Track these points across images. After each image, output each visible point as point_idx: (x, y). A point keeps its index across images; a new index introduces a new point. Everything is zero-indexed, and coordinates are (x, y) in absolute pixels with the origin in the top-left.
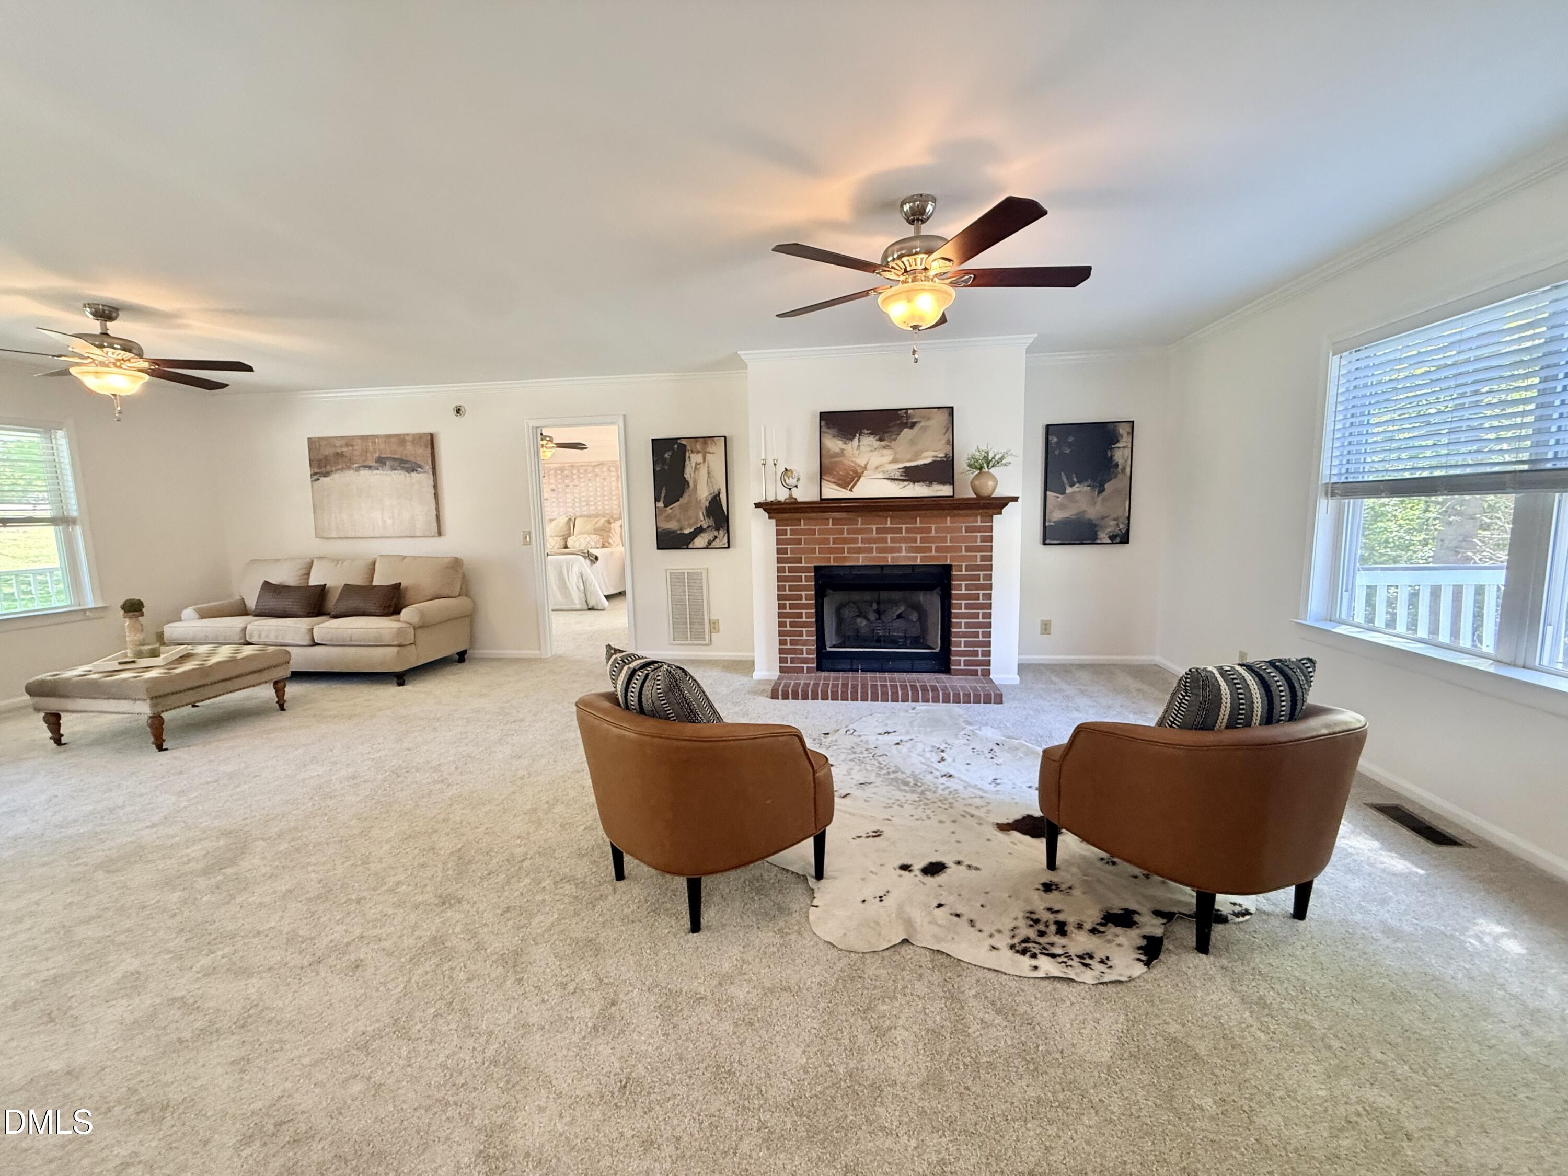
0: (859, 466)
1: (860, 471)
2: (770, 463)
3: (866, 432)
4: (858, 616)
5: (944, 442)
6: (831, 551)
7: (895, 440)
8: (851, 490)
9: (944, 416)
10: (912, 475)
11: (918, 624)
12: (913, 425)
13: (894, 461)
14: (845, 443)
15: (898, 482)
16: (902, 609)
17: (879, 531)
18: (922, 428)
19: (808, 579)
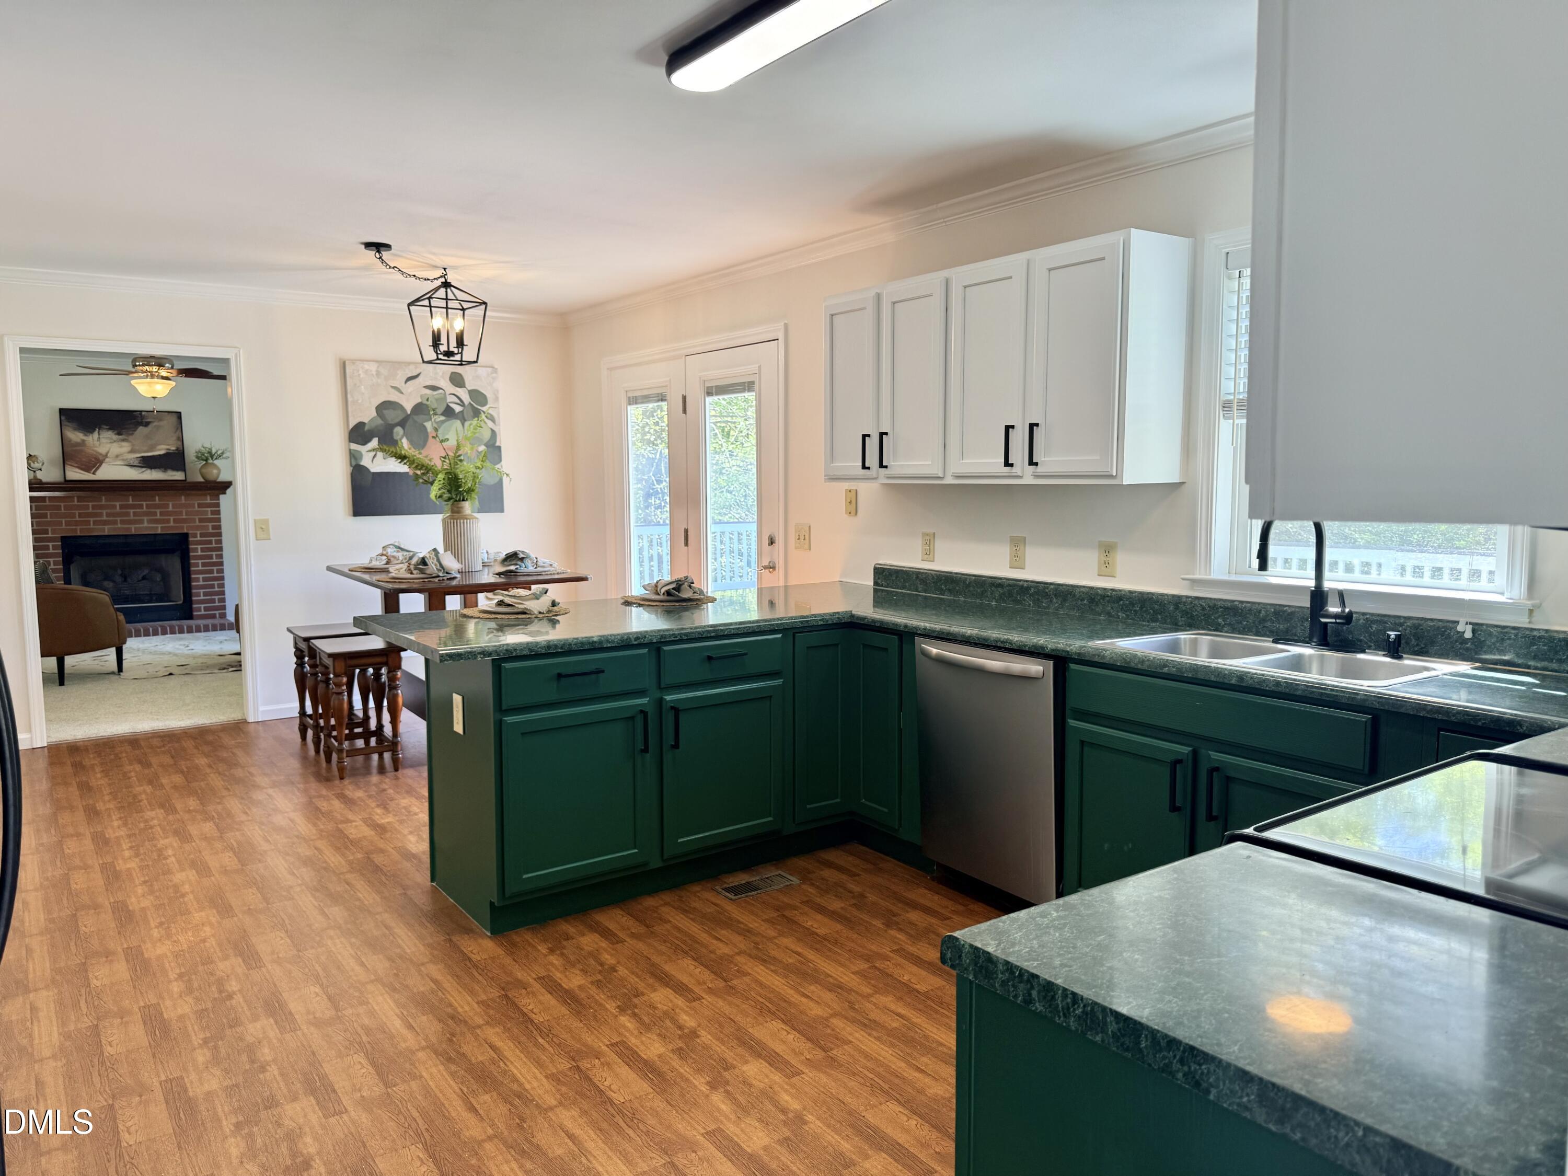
0: (101, 454)
1: (101, 458)
3: (105, 427)
4: (105, 579)
5: (174, 438)
6: (77, 523)
7: (132, 434)
8: (94, 473)
9: (174, 419)
10: (148, 463)
11: (162, 583)
12: (147, 424)
13: (132, 451)
14: (86, 435)
15: (137, 468)
16: (146, 572)
17: (122, 507)
18: (155, 426)
19: (54, 547)
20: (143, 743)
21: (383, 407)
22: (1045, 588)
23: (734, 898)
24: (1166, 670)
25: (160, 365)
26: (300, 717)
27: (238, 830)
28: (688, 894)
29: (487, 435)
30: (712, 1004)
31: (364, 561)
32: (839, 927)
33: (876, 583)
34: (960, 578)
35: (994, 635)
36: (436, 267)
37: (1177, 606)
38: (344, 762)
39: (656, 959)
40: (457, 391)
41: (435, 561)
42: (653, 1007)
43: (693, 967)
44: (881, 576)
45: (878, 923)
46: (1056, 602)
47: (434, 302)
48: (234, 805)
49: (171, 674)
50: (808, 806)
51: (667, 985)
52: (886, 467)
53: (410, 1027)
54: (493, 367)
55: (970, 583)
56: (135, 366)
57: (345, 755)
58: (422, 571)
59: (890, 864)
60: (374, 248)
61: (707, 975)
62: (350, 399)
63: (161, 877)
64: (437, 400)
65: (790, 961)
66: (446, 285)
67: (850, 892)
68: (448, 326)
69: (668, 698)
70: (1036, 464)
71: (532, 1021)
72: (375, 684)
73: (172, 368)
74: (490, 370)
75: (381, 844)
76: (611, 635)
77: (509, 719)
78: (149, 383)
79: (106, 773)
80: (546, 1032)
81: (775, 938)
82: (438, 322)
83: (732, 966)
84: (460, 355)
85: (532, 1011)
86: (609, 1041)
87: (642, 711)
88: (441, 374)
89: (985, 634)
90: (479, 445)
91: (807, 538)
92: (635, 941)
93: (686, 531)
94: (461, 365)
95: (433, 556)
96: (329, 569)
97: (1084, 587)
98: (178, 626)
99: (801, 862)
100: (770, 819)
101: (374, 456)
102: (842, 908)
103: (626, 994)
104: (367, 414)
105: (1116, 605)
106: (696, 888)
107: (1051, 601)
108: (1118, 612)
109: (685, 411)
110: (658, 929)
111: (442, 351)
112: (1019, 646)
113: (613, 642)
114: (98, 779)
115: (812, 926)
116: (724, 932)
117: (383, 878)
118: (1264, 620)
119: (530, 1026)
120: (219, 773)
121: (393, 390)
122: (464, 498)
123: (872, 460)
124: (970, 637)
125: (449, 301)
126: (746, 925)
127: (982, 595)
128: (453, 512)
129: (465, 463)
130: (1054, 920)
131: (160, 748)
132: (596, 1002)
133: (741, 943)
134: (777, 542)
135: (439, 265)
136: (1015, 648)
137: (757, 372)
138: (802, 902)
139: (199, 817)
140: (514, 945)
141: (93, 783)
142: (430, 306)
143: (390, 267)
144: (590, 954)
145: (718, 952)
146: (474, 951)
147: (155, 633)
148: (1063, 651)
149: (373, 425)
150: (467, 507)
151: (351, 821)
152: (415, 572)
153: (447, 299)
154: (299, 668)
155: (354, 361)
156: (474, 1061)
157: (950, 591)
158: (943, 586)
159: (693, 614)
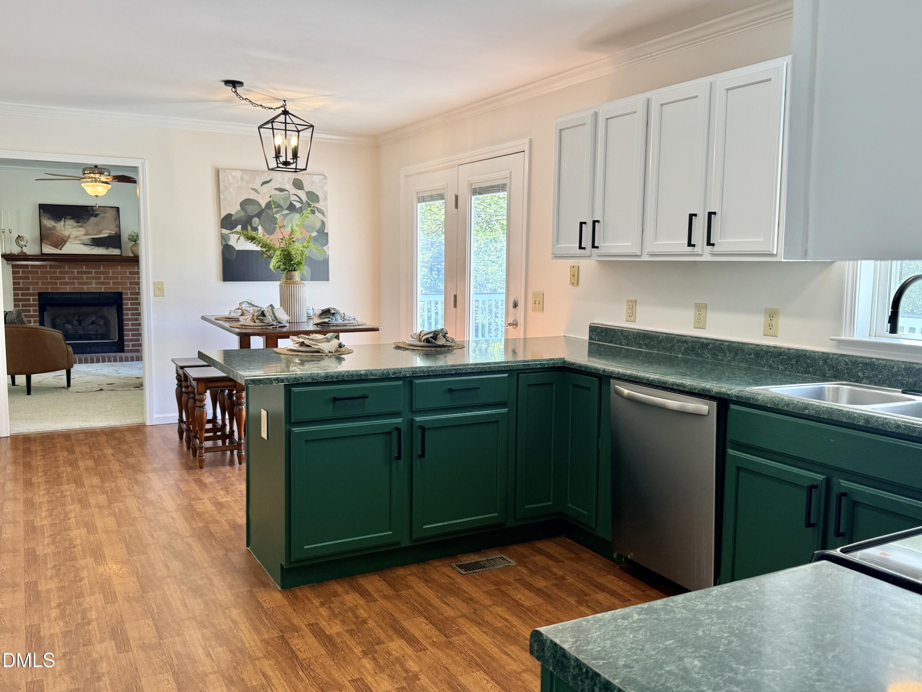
0: (65, 236)
1: (65, 239)
2: (7, 231)
3: (68, 217)
4: (67, 323)
5: (114, 226)
6: (49, 283)
7: (86, 223)
8: (60, 249)
9: (114, 212)
10: (97, 242)
11: (104, 327)
12: (96, 216)
13: (86, 234)
14: (56, 223)
15: (89, 246)
16: (94, 318)
17: (78, 273)
18: (102, 217)
19: (34, 300)
20: (72, 437)
21: (245, 203)
22: (721, 344)
23: (464, 573)
24: (806, 412)
25: (101, 173)
26: (179, 423)
27: (122, 501)
28: (431, 568)
29: (318, 225)
30: (433, 654)
31: (226, 314)
32: (541, 601)
33: (590, 338)
34: (655, 335)
35: (671, 380)
36: (278, 100)
37: (825, 362)
38: (203, 456)
39: (397, 615)
40: (298, 192)
41: (271, 314)
42: (389, 653)
43: (424, 625)
44: (594, 333)
45: (572, 601)
46: (729, 357)
47: (276, 125)
48: (123, 482)
49: (101, 390)
50: (526, 507)
51: (402, 637)
52: (597, 247)
53: (209, 655)
54: (324, 175)
55: (662, 339)
56: (84, 174)
57: (204, 451)
58: (262, 321)
59: (588, 554)
60: (231, 84)
61: (433, 632)
62: (222, 197)
63: (63, 532)
64: (283, 198)
65: (499, 625)
66: (286, 113)
67: (554, 574)
68: (286, 142)
69: (418, 419)
70: (713, 245)
71: (297, 657)
72: (229, 401)
73: (109, 175)
74: (322, 177)
75: (218, 517)
76: (374, 370)
77: (296, 430)
78: (93, 186)
79: (44, 457)
80: (307, 667)
81: (490, 606)
82: (279, 140)
83: (454, 626)
84: (295, 164)
85: (299, 649)
86: (352, 678)
87: (397, 428)
88: (286, 179)
89: (665, 378)
90: (313, 232)
91: (541, 303)
92: (385, 601)
93: (455, 296)
94: (296, 172)
95: (270, 310)
96: (203, 318)
97: (752, 344)
98: (113, 356)
99: (520, 549)
100: (496, 514)
101: (239, 238)
102: (545, 587)
103: (370, 642)
104: (234, 209)
105: (777, 359)
106: (436, 563)
107: (725, 355)
108: (778, 365)
109: (457, 207)
110: (403, 592)
111: (281, 161)
112: (691, 389)
113: (376, 375)
114: (38, 461)
115: (520, 599)
116: (452, 599)
117: (214, 542)
118: (896, 374)
119: (295, 662)
120: (119, 461)
121: (253, 191)
122: (295, 268)
123: (587, 241)
124: (652, 380)
125: (287, 125)
126: (470, 595)
127: (671, 349)
128: (287, 279)
129: (296, 243)
130: (634, 622)
131: (83, 440)
132: (348, 646)
133: (464, 608)
134: (519, 305)
135: (280, 98)
136: (688, 390)
137: (508, 176)
138: (517, 580)
139: (98, 491)
140: (296, 598)
141: (34, 463)
142: (273, 129)
143: (243, 99)
144: (350, 608)
145: (446, 614)
146: (266, 601)
147: (98, 361)
148: (725, 394)
149: (238, 216)
150: (297, 275)
151: (200, 499)
152: (257, 321)
153: (285, 123)
154: (179, 388)
155: (225, 170)
156: (249, 685)
157: (647, 346)
158: (641, 341)
159: (445, 357)
